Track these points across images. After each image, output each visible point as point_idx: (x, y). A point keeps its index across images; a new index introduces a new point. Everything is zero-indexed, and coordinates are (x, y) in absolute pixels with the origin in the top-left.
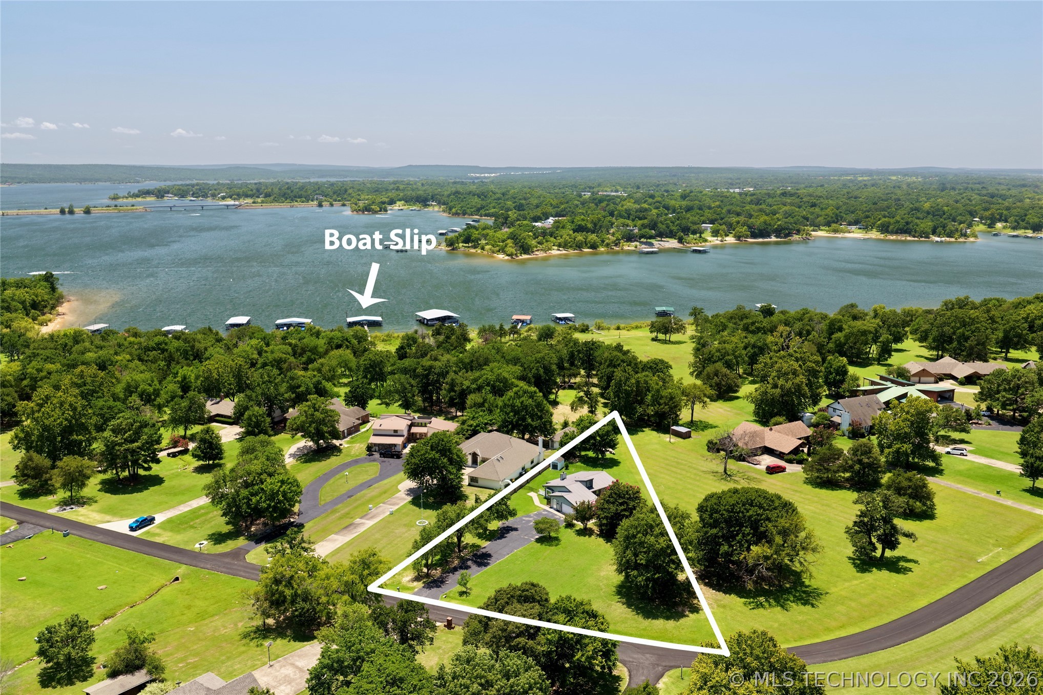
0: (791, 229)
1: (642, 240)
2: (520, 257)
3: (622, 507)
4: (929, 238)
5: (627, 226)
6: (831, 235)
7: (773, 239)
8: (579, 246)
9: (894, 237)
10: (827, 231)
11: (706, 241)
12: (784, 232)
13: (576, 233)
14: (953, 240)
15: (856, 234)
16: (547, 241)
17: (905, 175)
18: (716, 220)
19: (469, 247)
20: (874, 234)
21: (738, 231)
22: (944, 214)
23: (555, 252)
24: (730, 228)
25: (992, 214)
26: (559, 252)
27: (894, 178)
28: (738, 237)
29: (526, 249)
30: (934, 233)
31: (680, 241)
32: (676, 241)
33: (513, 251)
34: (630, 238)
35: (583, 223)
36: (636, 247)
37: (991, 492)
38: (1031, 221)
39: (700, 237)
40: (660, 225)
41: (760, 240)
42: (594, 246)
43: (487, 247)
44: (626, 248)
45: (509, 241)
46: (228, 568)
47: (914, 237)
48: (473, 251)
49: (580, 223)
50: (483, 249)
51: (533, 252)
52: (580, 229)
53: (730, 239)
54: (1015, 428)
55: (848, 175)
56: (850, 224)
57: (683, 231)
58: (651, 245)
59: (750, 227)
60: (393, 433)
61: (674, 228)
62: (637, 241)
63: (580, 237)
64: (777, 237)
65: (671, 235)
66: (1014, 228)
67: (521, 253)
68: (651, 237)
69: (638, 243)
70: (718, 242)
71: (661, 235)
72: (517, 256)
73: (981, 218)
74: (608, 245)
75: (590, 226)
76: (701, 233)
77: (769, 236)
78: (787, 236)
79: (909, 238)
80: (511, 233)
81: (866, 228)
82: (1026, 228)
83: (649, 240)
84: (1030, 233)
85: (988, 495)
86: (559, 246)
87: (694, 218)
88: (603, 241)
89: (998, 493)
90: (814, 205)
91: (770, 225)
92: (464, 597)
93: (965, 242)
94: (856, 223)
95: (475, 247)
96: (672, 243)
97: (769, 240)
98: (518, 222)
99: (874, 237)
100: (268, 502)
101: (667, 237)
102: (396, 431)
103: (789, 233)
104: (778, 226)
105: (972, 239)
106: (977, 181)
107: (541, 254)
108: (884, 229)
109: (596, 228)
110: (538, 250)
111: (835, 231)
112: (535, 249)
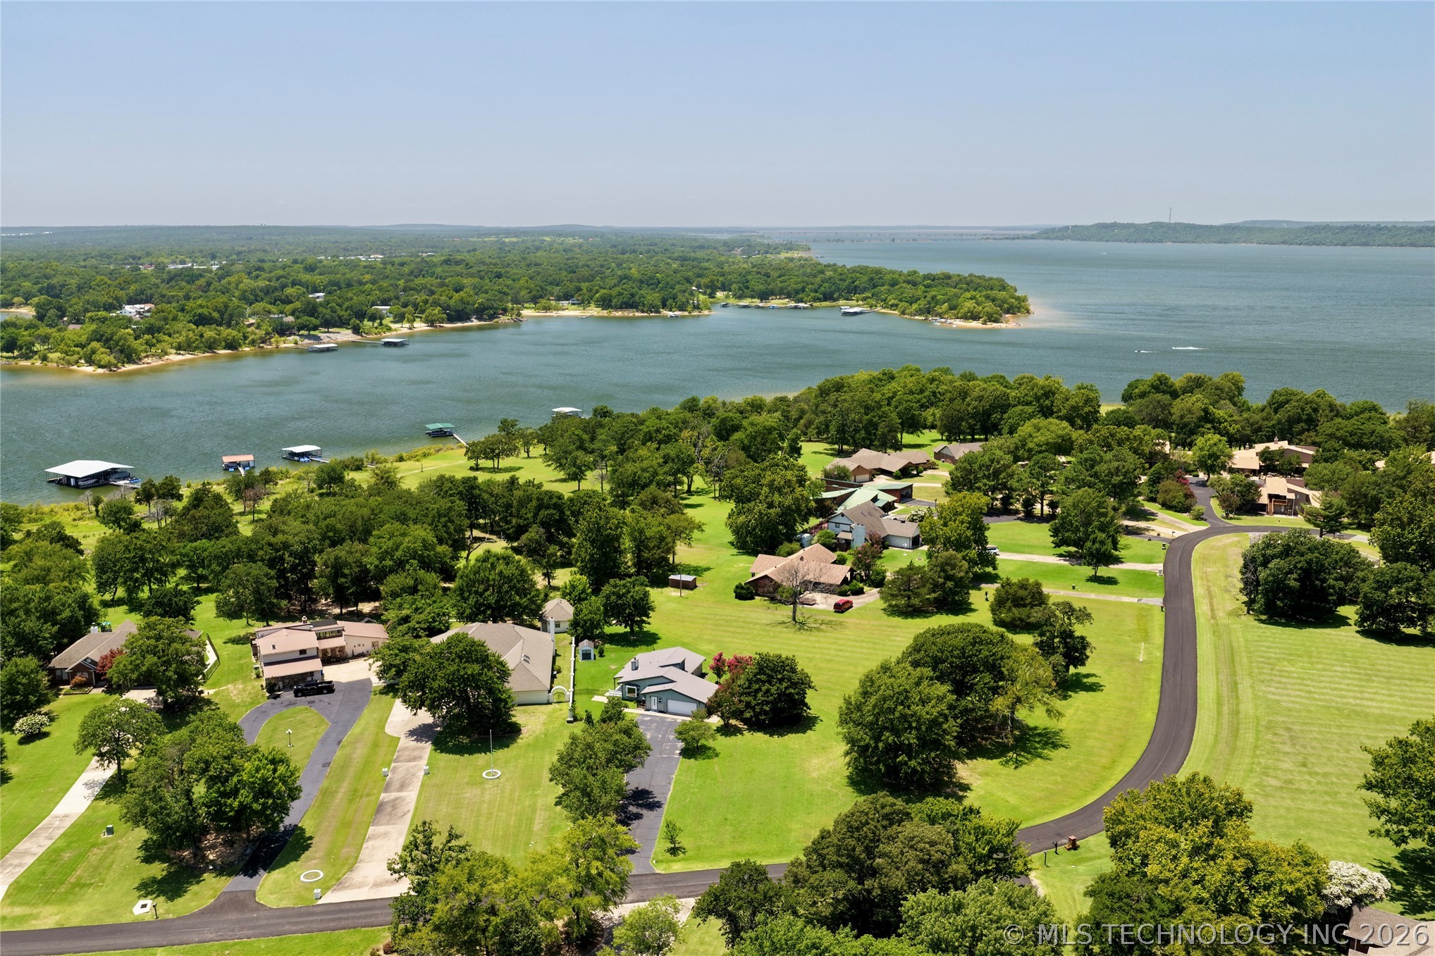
0: (497, 309)
1: (301, 332)
2: (123, 369)
3: (785, 685)
4: (659, 312)
5: (269, 312)
6: (542, 314)
7: (475, 322)
8: (211, 346)
9: (619, 314)
10: (535, 309)
11: (390, 329)
12: (488, 312)
13: (200, 327)
14: (686, 313)
15: (571, 311)
16: (159, 341)
17: (560, 235)
18: (390, 300)
19: (14, 358)
20: (594, 311)
21: (430, 314)
22: (659, 283)
23: (174, 357)
24: (419, 310)
25: (712, 281)
26: (179, 358)
27: (548, 239)
28: (431, 323)
29: (129, 356)
30: (664, 306)
31: (356, 330)
32: (350, 331)
33: (111, 359)
34: (283, 331)
35: (205, 311)
36: (296, 343)
37: (1064, 588)
38: (756, 288)
39: (381, 324)
40: (320, 309)
41: (459, 325)
42: (232, 345)
43: (54, 356)
44: (283, 345)
45: (95, 344)
46: (253, 928)
47: (643, 312)
48: (27, 363)
49: (200, 311)
50: (44, 359)
51: (140, 359)
52: (201, 320)
53: (420, 326)
54: (1002, 518)
55: (489, 235)
56: (559, 299)
57: (355, 318)
58: (317, 339)
59: (445, 309)
60: (298, 656)
61: (343, 313)
62: (294, 334)
63: (209, 333)
64: (480, 319)
65: (342, 323)
66: (740, 297)
67: (123, 363)
68: (315, 328)
69: (297, 338)
70: (406, 331)
71: (328, 324)
72: (119, 368)
73: (699, 287)
74: (253, 343)
75: (216, 315)
76: (381, 318)
77: (468, 319)
78: (491, 317)
79: (638, 314)
80: (94, 331)
81: (583, 303)
82: (753, 297)
83: (312, 333)
84: (757, 302)
85: (1066, 592)
86: (179, 348)
87: (360, 298)
88: (245, 338)
89: (1074, 588)
90: (499, 276)
91: (468, 303)
92: (682, 855)
93: (699, 316)
94: (567, 297)
95: (27, 357)
96: (345, 335)
97: (470, 324)
98: (89, 314)
99: (595, 314)
100: (261, 801)
101: (333, 327)
102: (303, 652)
103: (495, 313)
104: (480, 304)
105: (706, 312)
106: (648, 242)
107: (154, 362)
108: (606, 303)
109: (227, 318)
110: (147, 356)
111: (547, 309)
112: (143, 355)
